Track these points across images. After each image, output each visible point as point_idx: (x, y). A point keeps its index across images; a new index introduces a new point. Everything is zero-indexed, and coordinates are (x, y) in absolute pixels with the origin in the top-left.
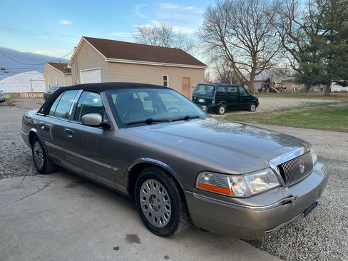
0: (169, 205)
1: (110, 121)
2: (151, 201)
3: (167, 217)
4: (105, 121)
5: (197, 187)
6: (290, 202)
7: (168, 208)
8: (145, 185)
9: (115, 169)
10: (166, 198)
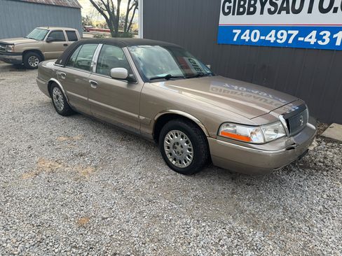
0: (191, 148)
1: (135, 76)
2: (174, 147)
3: (189, 157)
4: (131, 75)
5: (220, 134)
6: (293, 148)
7: (190, 150)
8: (168, 136)
9: (142, 118)
10: (187, 142)
